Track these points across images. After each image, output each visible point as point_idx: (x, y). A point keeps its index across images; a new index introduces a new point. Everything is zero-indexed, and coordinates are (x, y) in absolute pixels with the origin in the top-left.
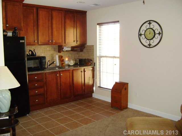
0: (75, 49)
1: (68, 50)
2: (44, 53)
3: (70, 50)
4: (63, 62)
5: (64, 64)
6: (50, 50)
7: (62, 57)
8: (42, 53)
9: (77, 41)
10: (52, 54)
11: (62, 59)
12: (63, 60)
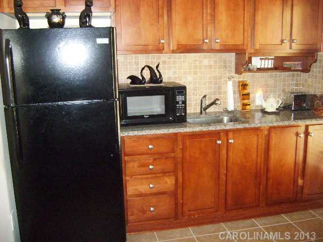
0: (287, 64)
1: (263, 67)
2: (195, 73)
3: (270, 67)
4: (246, 102)
5: (248, 107)
6: (210, 67)
7: (244, 86)
8: (190, 73)
9: (292, 41)
10: (215, 78)
11: (246, 92)
12: (248, 94)
